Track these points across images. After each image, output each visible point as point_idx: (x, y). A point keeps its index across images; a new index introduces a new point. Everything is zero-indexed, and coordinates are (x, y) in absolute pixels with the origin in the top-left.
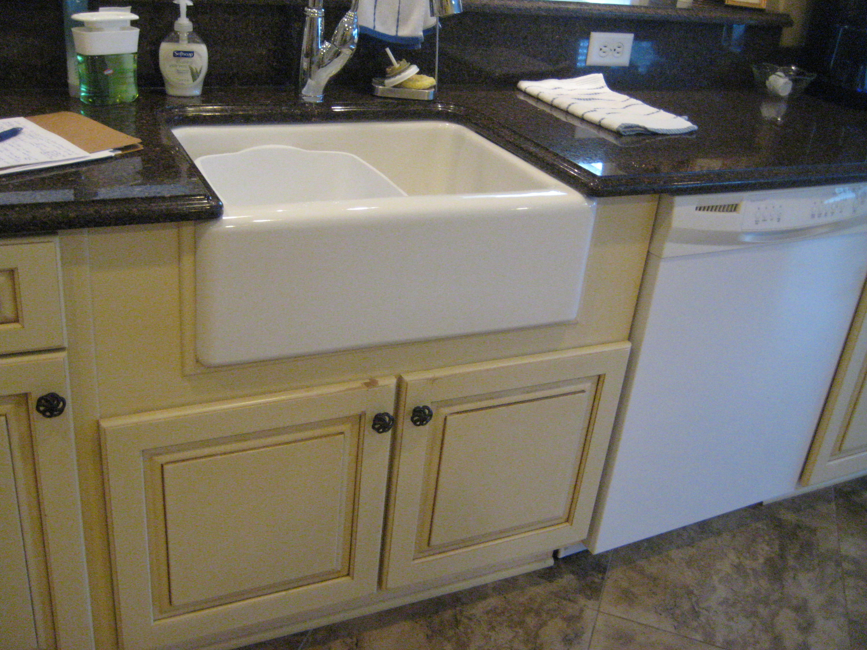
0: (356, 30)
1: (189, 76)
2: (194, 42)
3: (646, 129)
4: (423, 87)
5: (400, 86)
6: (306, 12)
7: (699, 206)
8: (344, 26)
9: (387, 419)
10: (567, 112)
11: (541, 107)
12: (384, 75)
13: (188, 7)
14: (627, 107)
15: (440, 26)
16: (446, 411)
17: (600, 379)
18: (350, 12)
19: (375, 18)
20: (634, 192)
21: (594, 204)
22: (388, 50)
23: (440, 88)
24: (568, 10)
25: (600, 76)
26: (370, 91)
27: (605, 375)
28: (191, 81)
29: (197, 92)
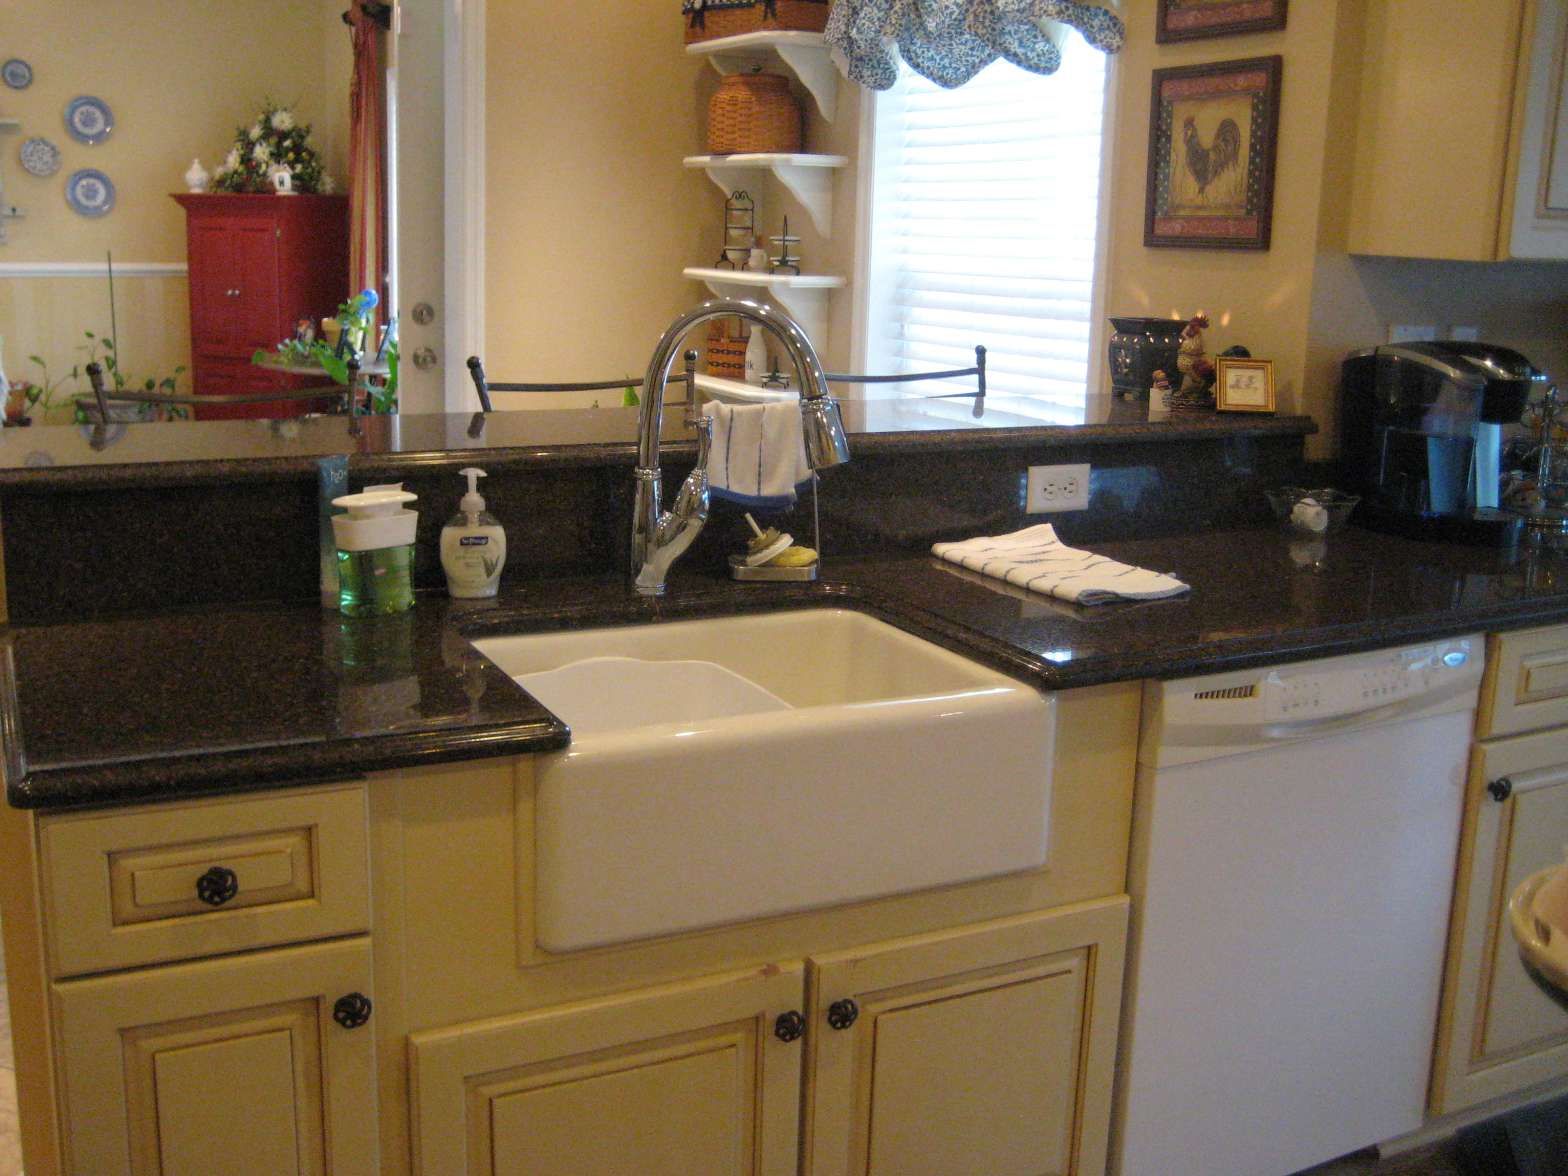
0: (707, 493)
1: (482, 570)
2: (488, 524)
3: (1116, 595)
4: (801, 563)
5: (769, 564)
6: (636, 473)
7: (1199, 692)
8: (690, 488)
9: (795, 1019)
10: (1005, 582)
11: (968, 578)
12: (745, 550)
13: (479, 479)
14: (1089, 567)
15: (818, 478)
16: (874, 1008)
17: (1090, 951)
18: (696, 470)
19: (727, 475)
20: (1104, 680)
21: (1053, 700)
22: (748, 516)
23: (824, 562)
24: (991, 439)
25: (1049, 526)
26: (728, 573)
27: (1097, 945)
28: (485, 576)
29: (492, 591)
